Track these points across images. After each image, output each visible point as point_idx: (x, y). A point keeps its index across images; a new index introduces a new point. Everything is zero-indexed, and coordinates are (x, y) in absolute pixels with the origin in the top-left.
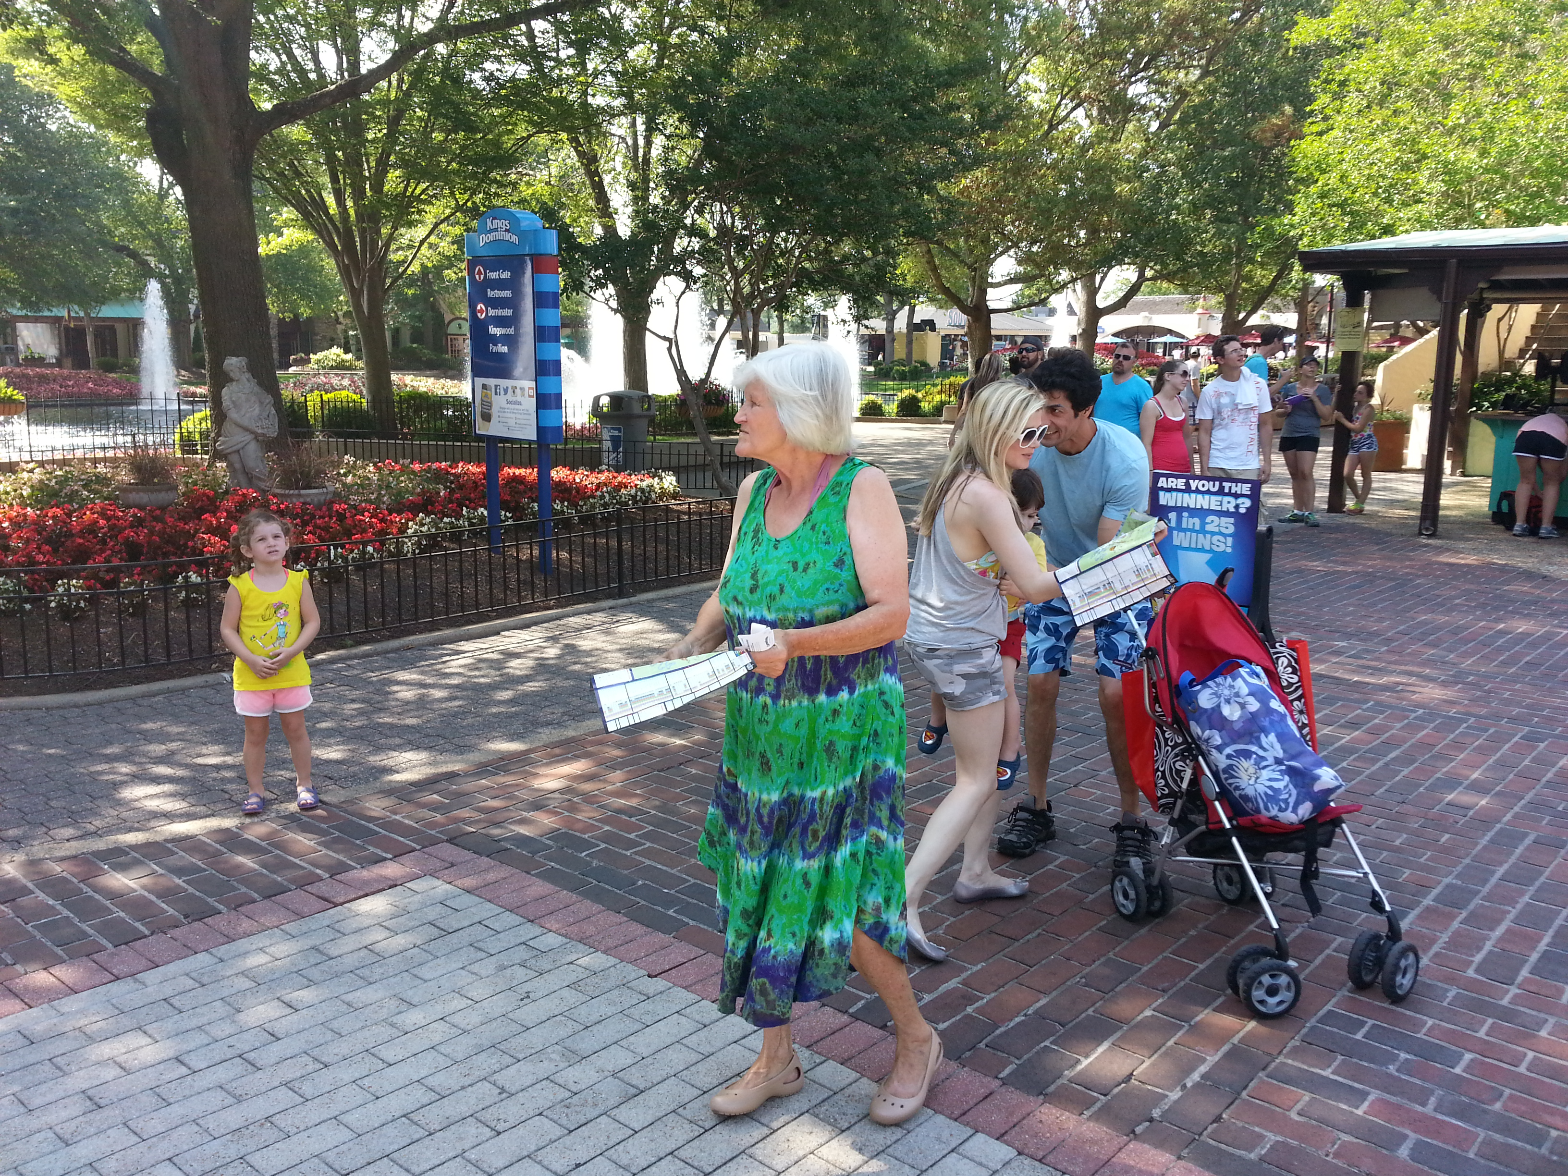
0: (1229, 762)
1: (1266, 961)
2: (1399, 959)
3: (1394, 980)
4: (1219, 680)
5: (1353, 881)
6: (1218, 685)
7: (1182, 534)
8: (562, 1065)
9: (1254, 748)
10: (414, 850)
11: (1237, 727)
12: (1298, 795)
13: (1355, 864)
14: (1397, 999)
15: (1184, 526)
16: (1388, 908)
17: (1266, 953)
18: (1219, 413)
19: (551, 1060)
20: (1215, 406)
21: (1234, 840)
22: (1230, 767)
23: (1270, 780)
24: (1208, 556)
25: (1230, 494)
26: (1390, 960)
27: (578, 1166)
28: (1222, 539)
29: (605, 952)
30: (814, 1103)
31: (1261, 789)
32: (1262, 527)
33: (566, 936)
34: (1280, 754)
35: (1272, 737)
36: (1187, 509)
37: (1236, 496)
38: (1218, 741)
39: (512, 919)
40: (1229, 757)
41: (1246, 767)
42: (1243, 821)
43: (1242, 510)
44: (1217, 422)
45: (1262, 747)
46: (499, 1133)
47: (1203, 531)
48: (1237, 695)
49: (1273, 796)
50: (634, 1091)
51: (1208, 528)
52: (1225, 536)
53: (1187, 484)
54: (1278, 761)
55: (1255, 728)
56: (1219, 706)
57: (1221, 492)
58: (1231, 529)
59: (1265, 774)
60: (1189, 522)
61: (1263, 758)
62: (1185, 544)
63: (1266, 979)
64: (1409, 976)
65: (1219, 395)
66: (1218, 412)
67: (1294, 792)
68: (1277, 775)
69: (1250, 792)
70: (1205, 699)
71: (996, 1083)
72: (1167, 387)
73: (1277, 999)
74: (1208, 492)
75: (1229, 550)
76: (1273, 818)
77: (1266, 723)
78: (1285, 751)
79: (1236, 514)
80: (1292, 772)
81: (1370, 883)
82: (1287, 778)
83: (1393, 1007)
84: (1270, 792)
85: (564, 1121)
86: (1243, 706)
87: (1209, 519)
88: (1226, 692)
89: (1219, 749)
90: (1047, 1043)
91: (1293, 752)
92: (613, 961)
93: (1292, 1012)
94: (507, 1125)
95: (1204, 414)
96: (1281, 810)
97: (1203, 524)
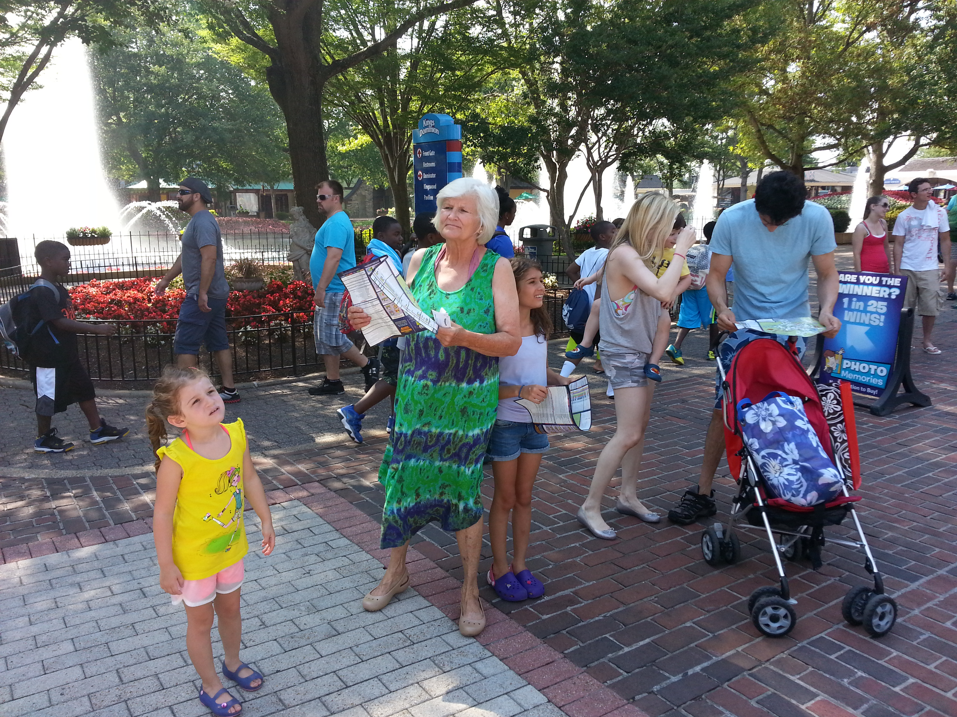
0: (764, 461)
1: (776, 598)
2: (876, 606)
3: (871, 621)
4: (759, 404)
5: (854, 551)
6: (758, 408)
7: (851, 313)
8: (304, 613)
9: (780, 452)
10: (297, 485)
11: (770, 437)
12: (808, 486)
13: (857, 539)
14: (876, 636)
15: (853, 307)
16: (875, 570)
17: (774, 592)
18: (910, 231)
19: (299, 610)
20: (907, 227)
21: (764, 514)
22: (764, 464)
23: (789, 474)
24: (867, 328)
25: (886, 286)
26: (869, 606)
27: (278, 671)
28: (877, 316)
29: (367, 552)
30: (436, 653)
31: (782, 480)
32: (904, 309)
33: (351, 541)
34: (797, 457)
35: (792, 445)
36: (856, 296)
37: (890, 287)
38: (756, 446)
39: (328, 527)
40: (763, 457)
41: (774, 464)
42: (770, 501)
43: (893, 297)
44: (907, 237)
45: (785, 452)
46: (246, 647)
47: (865, 311)
48: (770, 415)
49: (788, 486)
50: (334, 633)
51: (869, 309)
52: (880, 314)
53: (858, 279)
54: (795, 462)
55: (781, 438)
56: (758, 422)
57: (880, 284)
58: (885, 310)
59: (786, 470)
60: (857, 304)
61: (785, 460)
62: (852, 320)
63: (769, 610)
64: (888, 618)
65: (910, 219)
66: (909, 231)
67: (805, 484)
68: (793, 472)
69: (775, 482)
70: (750, 417)
71: (558, 656)
72: (872, 214)
73: (776, 625)
74: (872, 284)
75: (882, 324)
76: (788, 501)
77: (790, 435)
78: (800, 455)
79: (888, 300)
80: (803, 470)
81: (865, 553)
82: (799, 474)
83: (872, 641)
84: (787, 483)
85: (285, 646)
86: (774, 423)
87: (870, 303)
88: (764, 413)
89: (758, 451)
90: (607, 636)
91: (807, 456)
92: (369, 556)
93: (790, 634)
94: (254, 644)
95: (898, 232)
96: (793, 495)
97: (866, 306)
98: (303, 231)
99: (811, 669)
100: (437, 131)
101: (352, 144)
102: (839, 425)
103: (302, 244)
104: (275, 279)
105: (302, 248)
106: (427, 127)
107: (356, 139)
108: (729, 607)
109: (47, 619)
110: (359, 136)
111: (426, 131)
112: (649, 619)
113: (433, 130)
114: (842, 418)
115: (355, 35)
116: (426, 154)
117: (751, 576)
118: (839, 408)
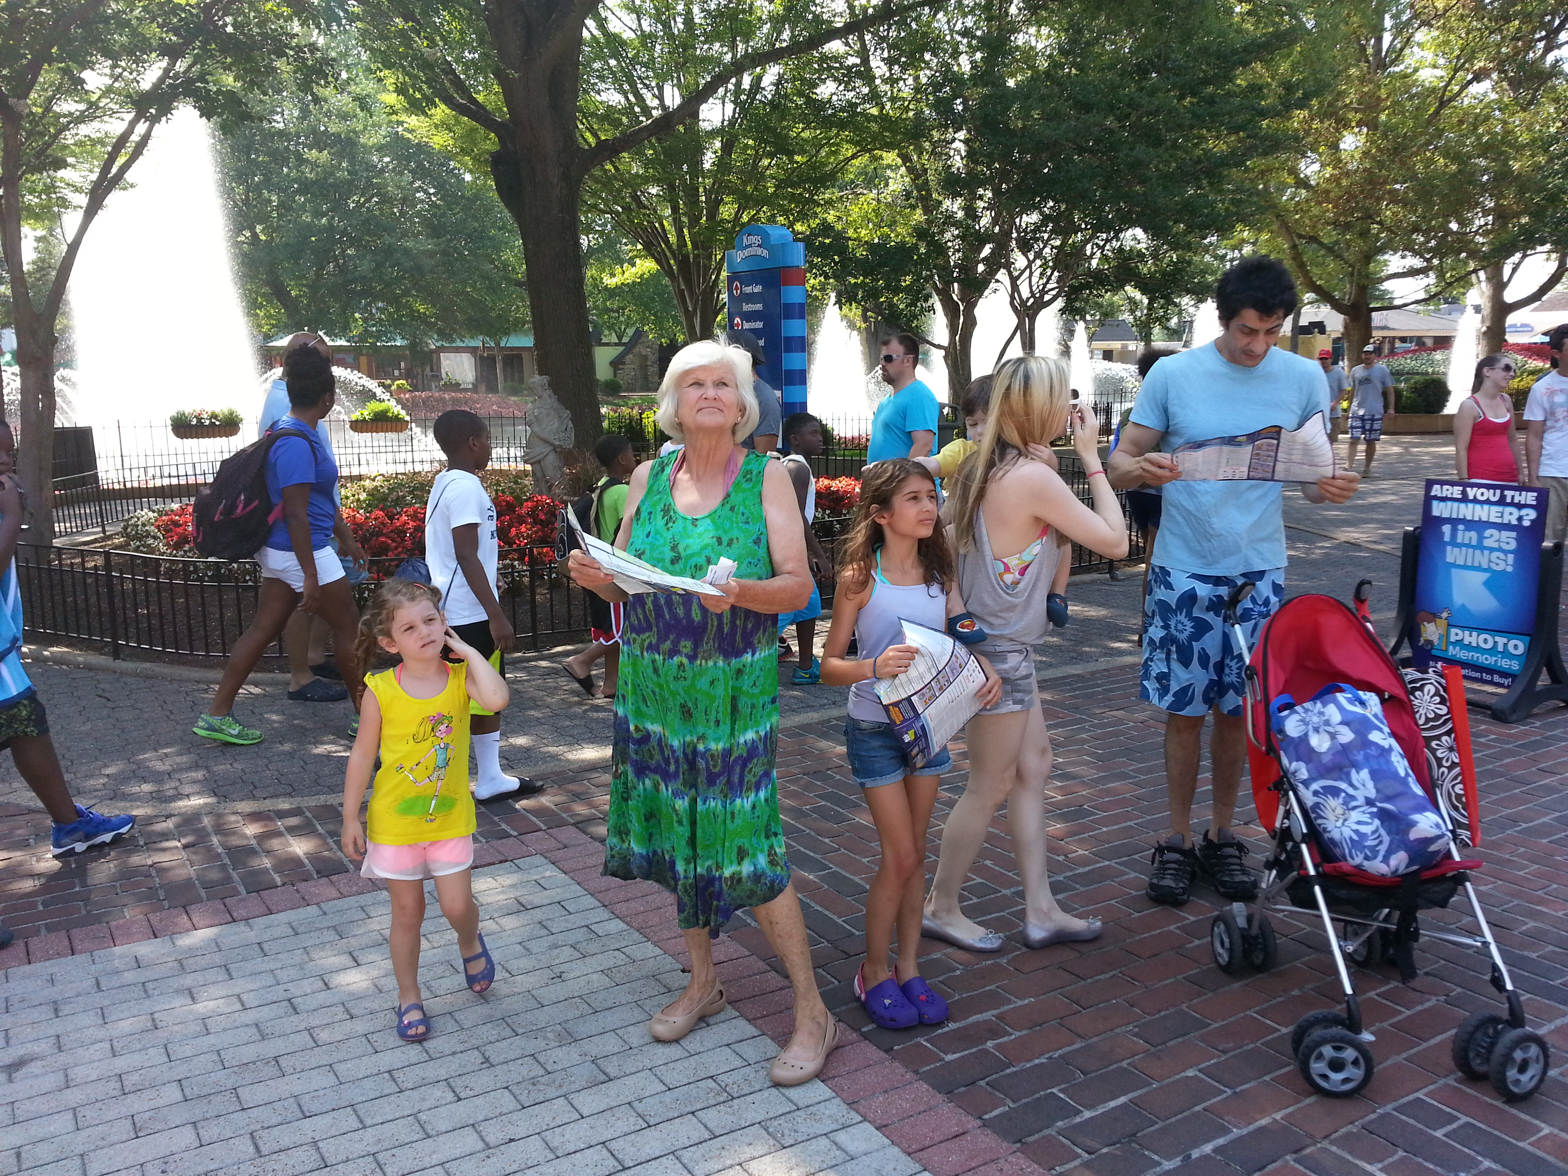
0: (1316, 799)
1: (1338, 1030)
2: (1512, 1049)
3: (1503, 1073)
4: (1307, 705)
5: (1470, 951)
6: (1306, 710)
7: (1456, 550)
8: (553, 1044)
9: (1343, 786)
10: (540, 830)
11: (1326, 759)
12: (1391, 842)
13: (1475, 931)
14: (1512, 1099)
15: (1459, 540)
16: (1509, 986)
17: (1336, 1021)
18: (1553, 413)
19: (545, 1038)
20: (1547, 405)
21: (1317, 889)
22: (1317, 805)
23: (1359, 823)
24: (1485, 576)
25: (1512, 504)
26: (1500, 1049)
27: (511, 1140)
28: (1502, 556)
29: (655, 944)
30: (771, 1115)
31: (1347, 832)
32: (1547, 544)
33: (627, 924)
34: (1372, 793)
35: (1365, 774)
36: (1463, 521)
37: (1520, 506)
38: (1304, 774)
39: (590, 901)
40: (1316, 793)
41: (1334, 804)
42: (1328, 867)
43: (1526, 523)
44: (1549, 423)
45: (1352, 785)
46: (460, 1099)
47: (1480, 547)
48: (1327, 723)
49: (1358, 842)
50: (603, 1078)
51: (1486, 543)
52: (1506, 552)
53: (1464, 492)
54: (1369, 802)
55: (1346, 762)
56: (1306, 735)
57: (1502, 502)
58: (1513, 545)
59: (1355, 816)
60: (1465, 536)
61: (1353, 798)
62: (1460, 562)
63: (1327, 1051)
64: (1533, 1070)
65: (1552, 393)
66: (1550, 414)
67: (1386, 839)
68: (1366, 818)
69: (1336, 835)
70: (1292, 726)
71: (972, 1123)
72: (1487, 384)
73: (1340, 1076)
74: (1488, 502)
75: (1510, 569)
76: (1359, 867)
77: (1359, 757)
78: (1378, 791)
79: (1517, 528)
80: (1384, 816)
81: (1491, 957)
82: (1377, 822)
83: (1506, 1107)
84: (1355, 837)
85: (522, 1098)
86: (1333, 736)
87: (1488, 533)
88: (1315, 719)
89: (1306, 783)
90: (1055, 1090)
91: (1389, 792)
92: (658, 951)
93: (1363, 1092)
94: (472, 1093)
95: (1533, 413)
96: (1367, 858)
97: (1481, 538)
98: (548, 415)
99: (1401, 1153)
100: (765, 253)
101: (627, 275)
102: (1445, 738)
103: (546, 436)
104: (503, 491)
105: (546, 442)
106: (750, 246)
107: (633, 265)
108: (1258, 1044)
109: (139, 1046)
110: (638, 261)
111: (746, 253)
112: (1124, 1064)
113: (759, 251)
114: (1449, 726)
115: (631, 98)
116: (748, 290)
117: (1296, 992)
118: (1444, 710)
